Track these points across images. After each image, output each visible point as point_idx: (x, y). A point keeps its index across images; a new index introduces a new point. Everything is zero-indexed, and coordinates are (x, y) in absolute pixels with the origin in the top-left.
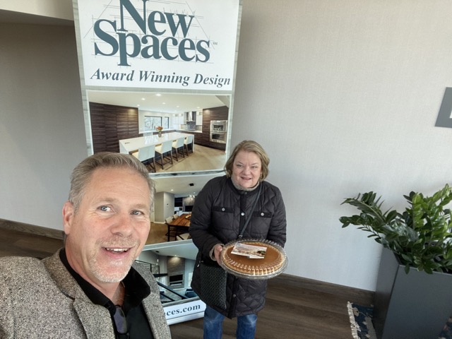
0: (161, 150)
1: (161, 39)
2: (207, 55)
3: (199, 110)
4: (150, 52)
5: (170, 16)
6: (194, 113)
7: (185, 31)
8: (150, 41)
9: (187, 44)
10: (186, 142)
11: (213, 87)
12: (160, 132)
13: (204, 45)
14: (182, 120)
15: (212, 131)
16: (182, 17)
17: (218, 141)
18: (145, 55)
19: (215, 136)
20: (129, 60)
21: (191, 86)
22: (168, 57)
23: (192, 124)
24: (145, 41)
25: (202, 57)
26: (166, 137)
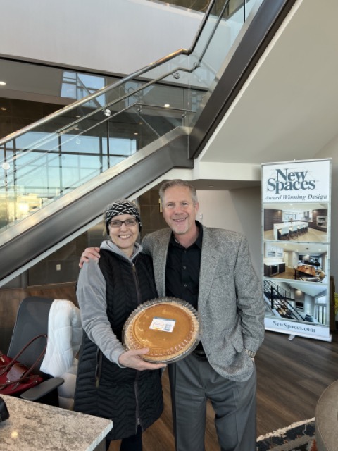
0: (292, 230)
1: (293, 182)
2: (314, 186)
3: (310, 211)
4: (288, 188)
5: (297, 173)
6: (308, 212)
7: (303, 177)
8: (288, 184)
9: (305, 183)
10: (304, 226)
11: (318, 200)
12: (291, 221)
13: (312, 182)
14: (302, 215)
15: (318, 221)
16: (302, 173)
17: (322, 226)
18: (286, 189)
19: (320, 224)
20: (280, 192)
21: (307, 200)
22: (296, 189)
23: (307, 217)
24: (286, 184)
25: (312, 187)
26: (294, 223)
